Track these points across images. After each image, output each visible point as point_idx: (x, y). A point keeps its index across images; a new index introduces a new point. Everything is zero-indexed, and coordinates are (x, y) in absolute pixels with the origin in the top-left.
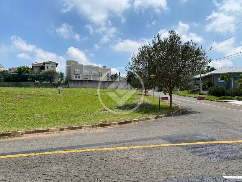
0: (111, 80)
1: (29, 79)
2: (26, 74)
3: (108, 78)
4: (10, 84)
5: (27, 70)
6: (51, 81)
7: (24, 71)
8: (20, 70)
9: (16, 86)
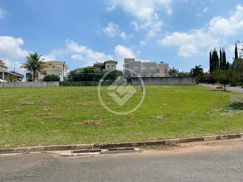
0: (169, 76)
1: (94, 78)
2: (92, 74)
3: (165, 74)
4: (80, 84)
5: (92, 70)
6: (113, 79)
7: (90, 71)
8: (86, 70)
9: (86, 85)
